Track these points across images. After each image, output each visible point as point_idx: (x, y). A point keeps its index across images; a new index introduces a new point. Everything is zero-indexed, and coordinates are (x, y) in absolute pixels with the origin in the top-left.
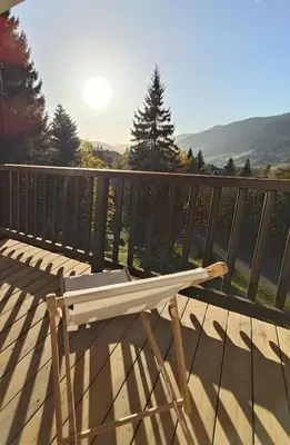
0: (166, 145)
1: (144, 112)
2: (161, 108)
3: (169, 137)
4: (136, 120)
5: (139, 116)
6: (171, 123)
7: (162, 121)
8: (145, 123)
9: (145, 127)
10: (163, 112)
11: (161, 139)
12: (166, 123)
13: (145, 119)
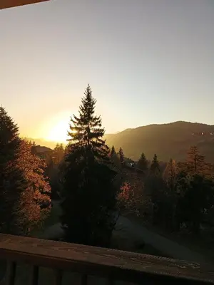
0: (99, 145)
1: (79, 117)
2: (93, 115)
3: (100, 138)
4: (72, 123)
5: (75, 120)
6: (101, 128)
7: (94, 125)
8: (79, 126)
9: (80, 129)
10: (95, 119)
11: (94, 140)
12: (97, 127)
13: (79, 123)
